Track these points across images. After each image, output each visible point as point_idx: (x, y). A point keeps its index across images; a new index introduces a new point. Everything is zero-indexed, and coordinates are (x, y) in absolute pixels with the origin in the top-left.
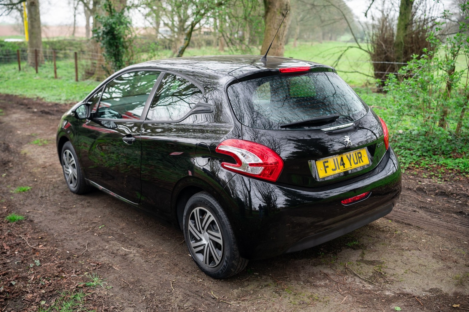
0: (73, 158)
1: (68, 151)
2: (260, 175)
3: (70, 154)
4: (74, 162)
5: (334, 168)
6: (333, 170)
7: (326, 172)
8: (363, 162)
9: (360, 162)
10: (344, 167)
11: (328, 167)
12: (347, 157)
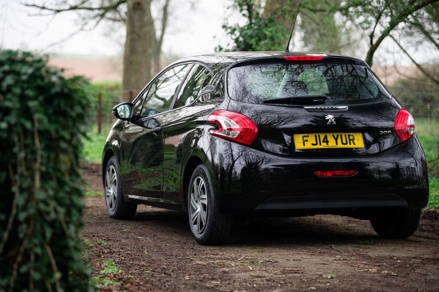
0: (115, 174)
1: (112, 167)
2: (236, 138)
3: (113, 169)
4: (116, 178)
5: (315, 143)
6: (313, 144)
7: (304, 145)
8: (354, 144)
9: (350, 144)
10: (327, 144)
11: (307, 141)
12: (333, 136)
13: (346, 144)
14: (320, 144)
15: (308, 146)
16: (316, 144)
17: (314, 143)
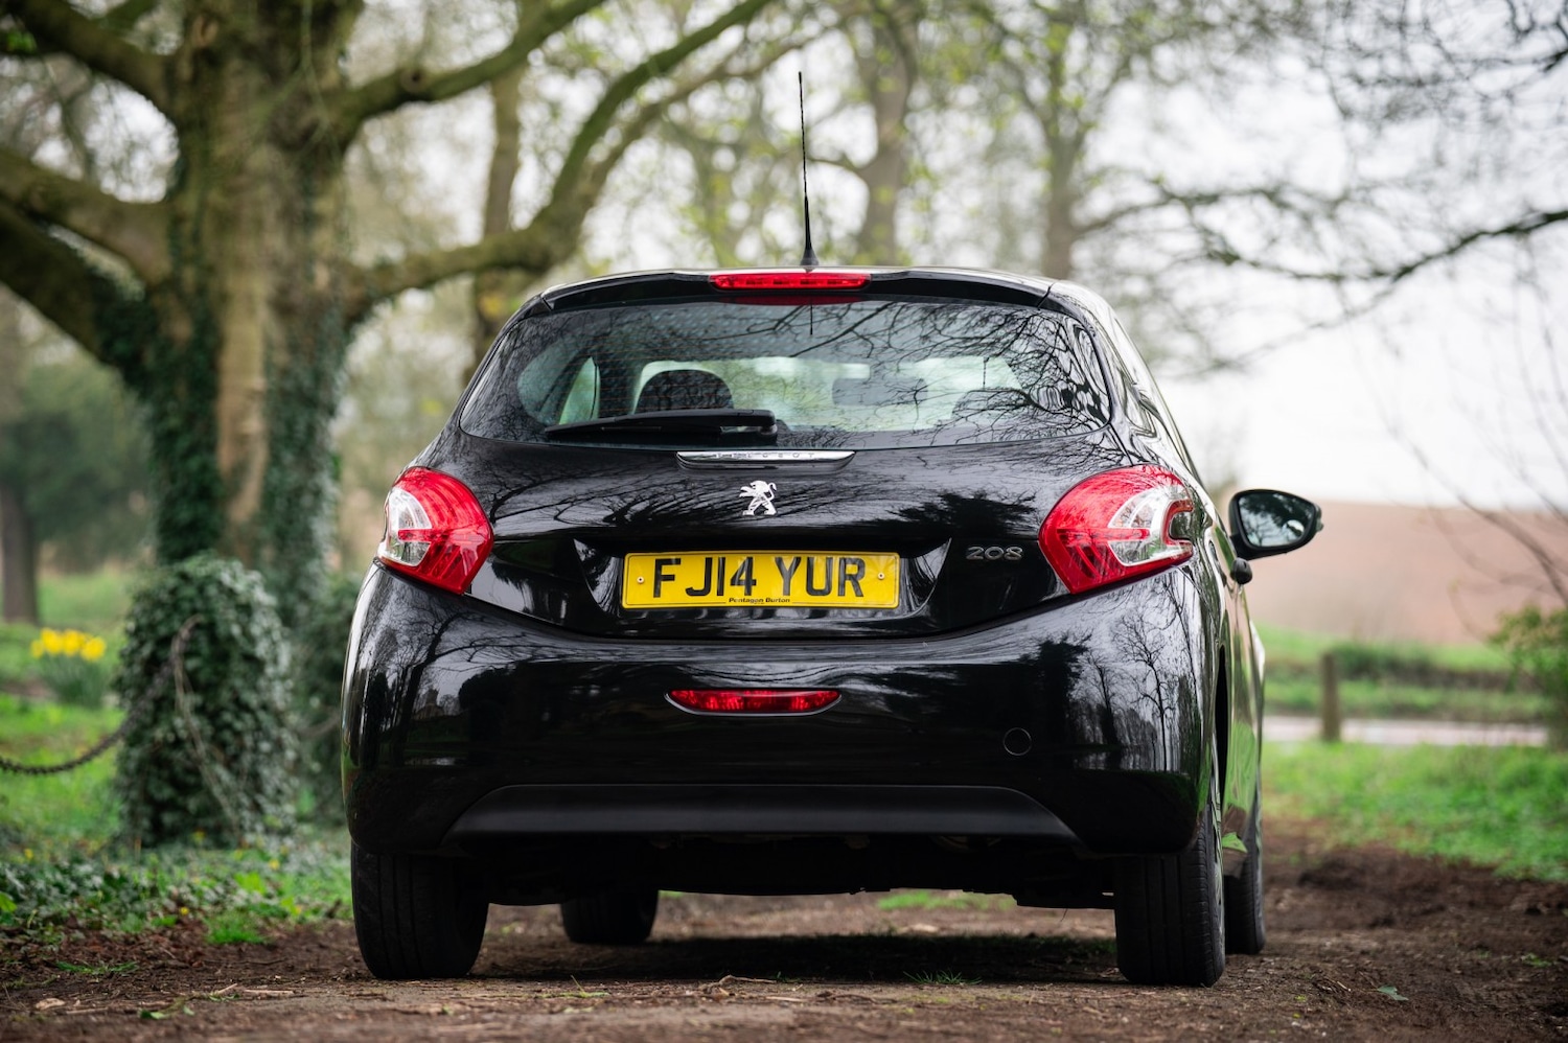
2: (421, 567)
5: (700, 586)
6: (691, 592)
7: (657, 593)
8: (859, 593)
9: (842, 593)
10: (749, 592)
11: (671, 578)
12: (779, 562)
13: (825, 592)
14: (720, 592)
15: (674, 596)
16: (706, 591)
17: (695, 588)
